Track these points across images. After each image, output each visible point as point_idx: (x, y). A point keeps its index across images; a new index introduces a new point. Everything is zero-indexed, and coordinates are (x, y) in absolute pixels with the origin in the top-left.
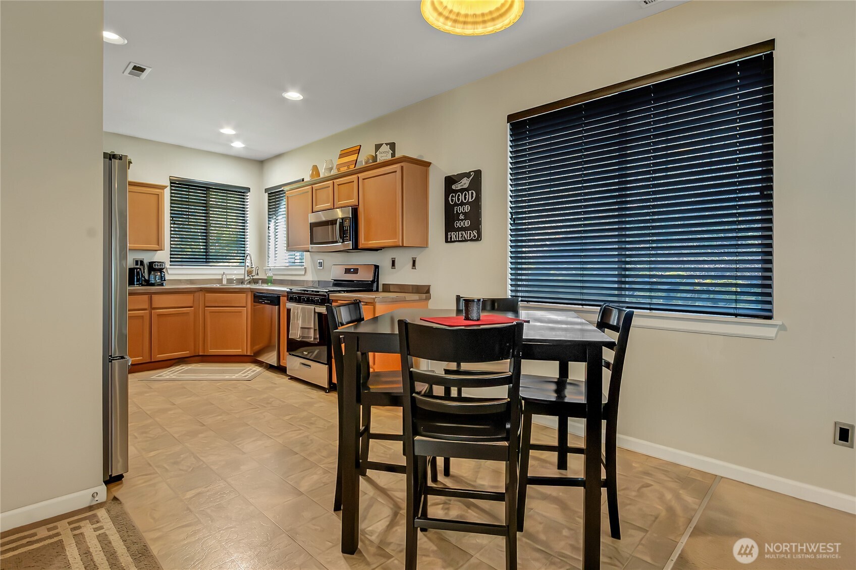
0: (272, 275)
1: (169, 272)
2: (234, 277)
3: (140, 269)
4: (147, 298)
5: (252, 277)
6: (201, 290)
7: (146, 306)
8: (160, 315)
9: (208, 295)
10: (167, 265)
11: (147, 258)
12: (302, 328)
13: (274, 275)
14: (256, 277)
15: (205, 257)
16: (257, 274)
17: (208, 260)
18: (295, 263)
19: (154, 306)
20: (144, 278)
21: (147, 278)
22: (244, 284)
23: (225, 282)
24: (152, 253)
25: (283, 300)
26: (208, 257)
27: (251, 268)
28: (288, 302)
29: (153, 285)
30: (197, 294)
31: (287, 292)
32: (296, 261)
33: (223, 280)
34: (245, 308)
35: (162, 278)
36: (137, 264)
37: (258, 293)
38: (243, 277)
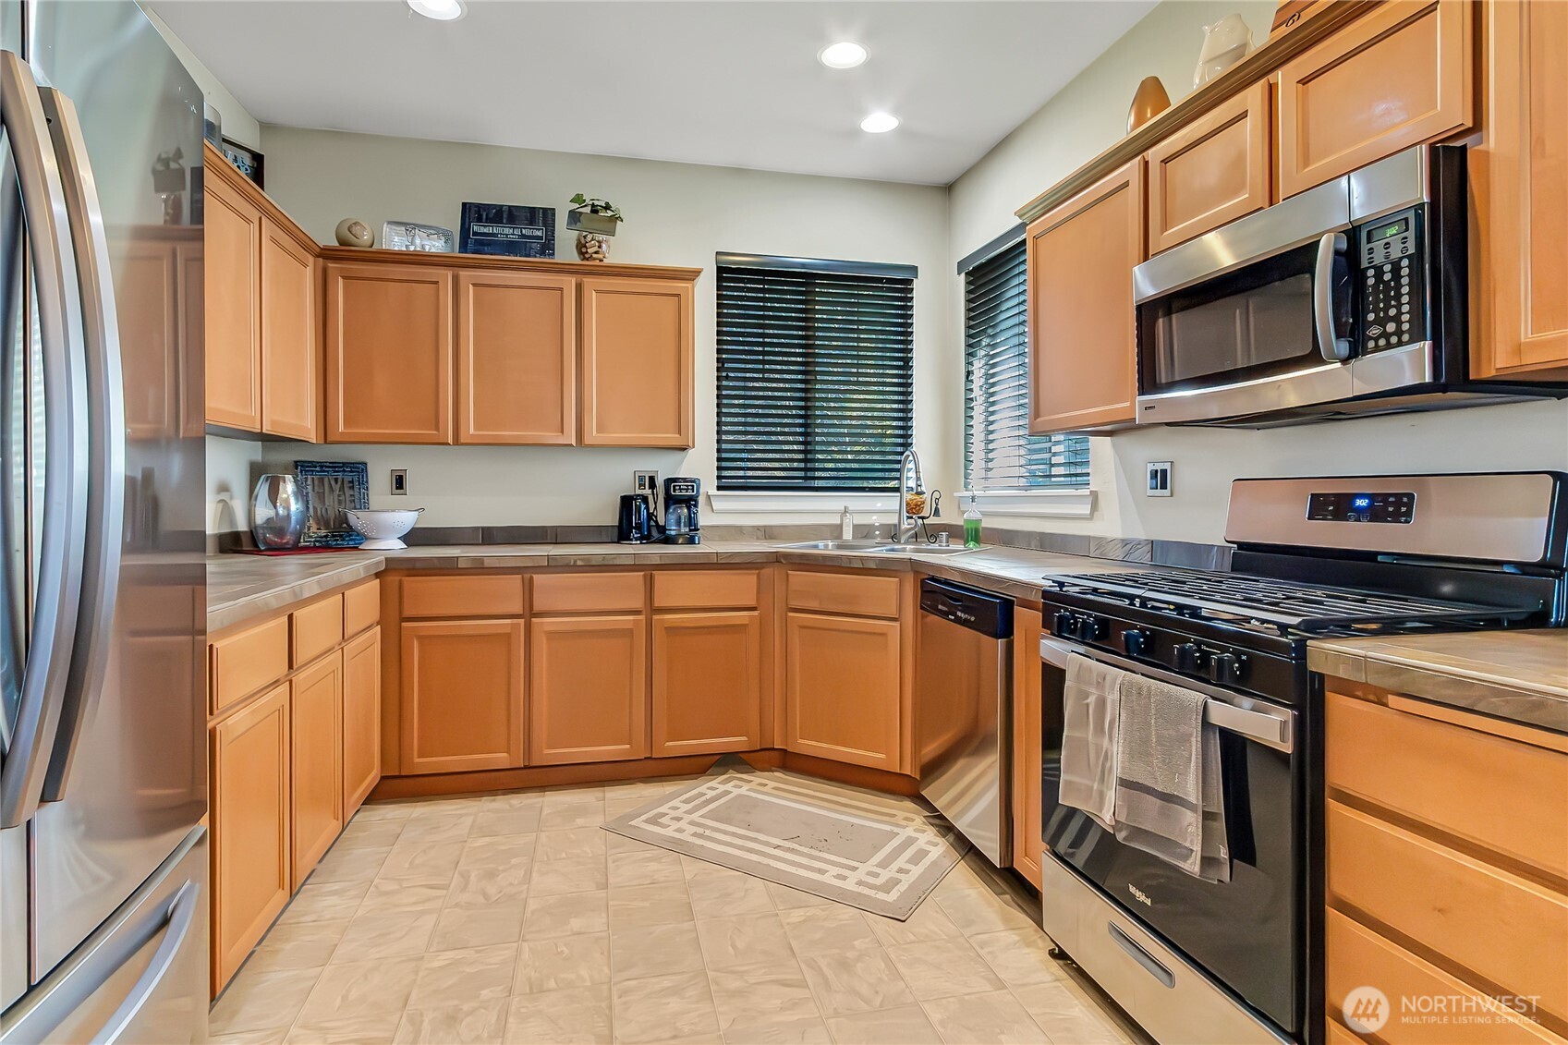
0: (979, 516)
1: (716, 505)
2: (875, 520)
3: (645, 499)
4: (641, 579)
5: (920, 521)
6: (778, 559)
7: (638, 603)
8: (672, 631)
9: (798, 578)
10: (708, 485)
11: (664, 468)
12: (1124, 783)
13: (984, 514)
14: (932, 520)
15: (802, 465)
16: (937, 513)
17: (809, 474)
18: (1051, 476)
19: (657, 604)
20: (656, 522)
21: (661, 522)
22: (899, 542)
23: (848, 535)
24: (675, 457)
25: (1026, 620)
26: (809, 465)
27: (918, 493)
28: (1045, 632)
29: (669, 540)
30: (767, 571)
31: (1046, 594)
32: (1055, 471)
33: (844, 528)
34: (897, 624)
35: (692, 523)
36: (642, 485)
37: (933, 579)
38: (896, 522)
